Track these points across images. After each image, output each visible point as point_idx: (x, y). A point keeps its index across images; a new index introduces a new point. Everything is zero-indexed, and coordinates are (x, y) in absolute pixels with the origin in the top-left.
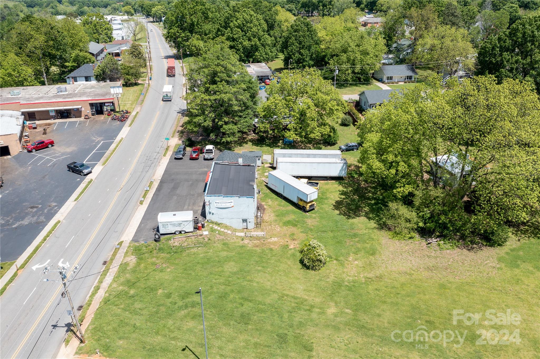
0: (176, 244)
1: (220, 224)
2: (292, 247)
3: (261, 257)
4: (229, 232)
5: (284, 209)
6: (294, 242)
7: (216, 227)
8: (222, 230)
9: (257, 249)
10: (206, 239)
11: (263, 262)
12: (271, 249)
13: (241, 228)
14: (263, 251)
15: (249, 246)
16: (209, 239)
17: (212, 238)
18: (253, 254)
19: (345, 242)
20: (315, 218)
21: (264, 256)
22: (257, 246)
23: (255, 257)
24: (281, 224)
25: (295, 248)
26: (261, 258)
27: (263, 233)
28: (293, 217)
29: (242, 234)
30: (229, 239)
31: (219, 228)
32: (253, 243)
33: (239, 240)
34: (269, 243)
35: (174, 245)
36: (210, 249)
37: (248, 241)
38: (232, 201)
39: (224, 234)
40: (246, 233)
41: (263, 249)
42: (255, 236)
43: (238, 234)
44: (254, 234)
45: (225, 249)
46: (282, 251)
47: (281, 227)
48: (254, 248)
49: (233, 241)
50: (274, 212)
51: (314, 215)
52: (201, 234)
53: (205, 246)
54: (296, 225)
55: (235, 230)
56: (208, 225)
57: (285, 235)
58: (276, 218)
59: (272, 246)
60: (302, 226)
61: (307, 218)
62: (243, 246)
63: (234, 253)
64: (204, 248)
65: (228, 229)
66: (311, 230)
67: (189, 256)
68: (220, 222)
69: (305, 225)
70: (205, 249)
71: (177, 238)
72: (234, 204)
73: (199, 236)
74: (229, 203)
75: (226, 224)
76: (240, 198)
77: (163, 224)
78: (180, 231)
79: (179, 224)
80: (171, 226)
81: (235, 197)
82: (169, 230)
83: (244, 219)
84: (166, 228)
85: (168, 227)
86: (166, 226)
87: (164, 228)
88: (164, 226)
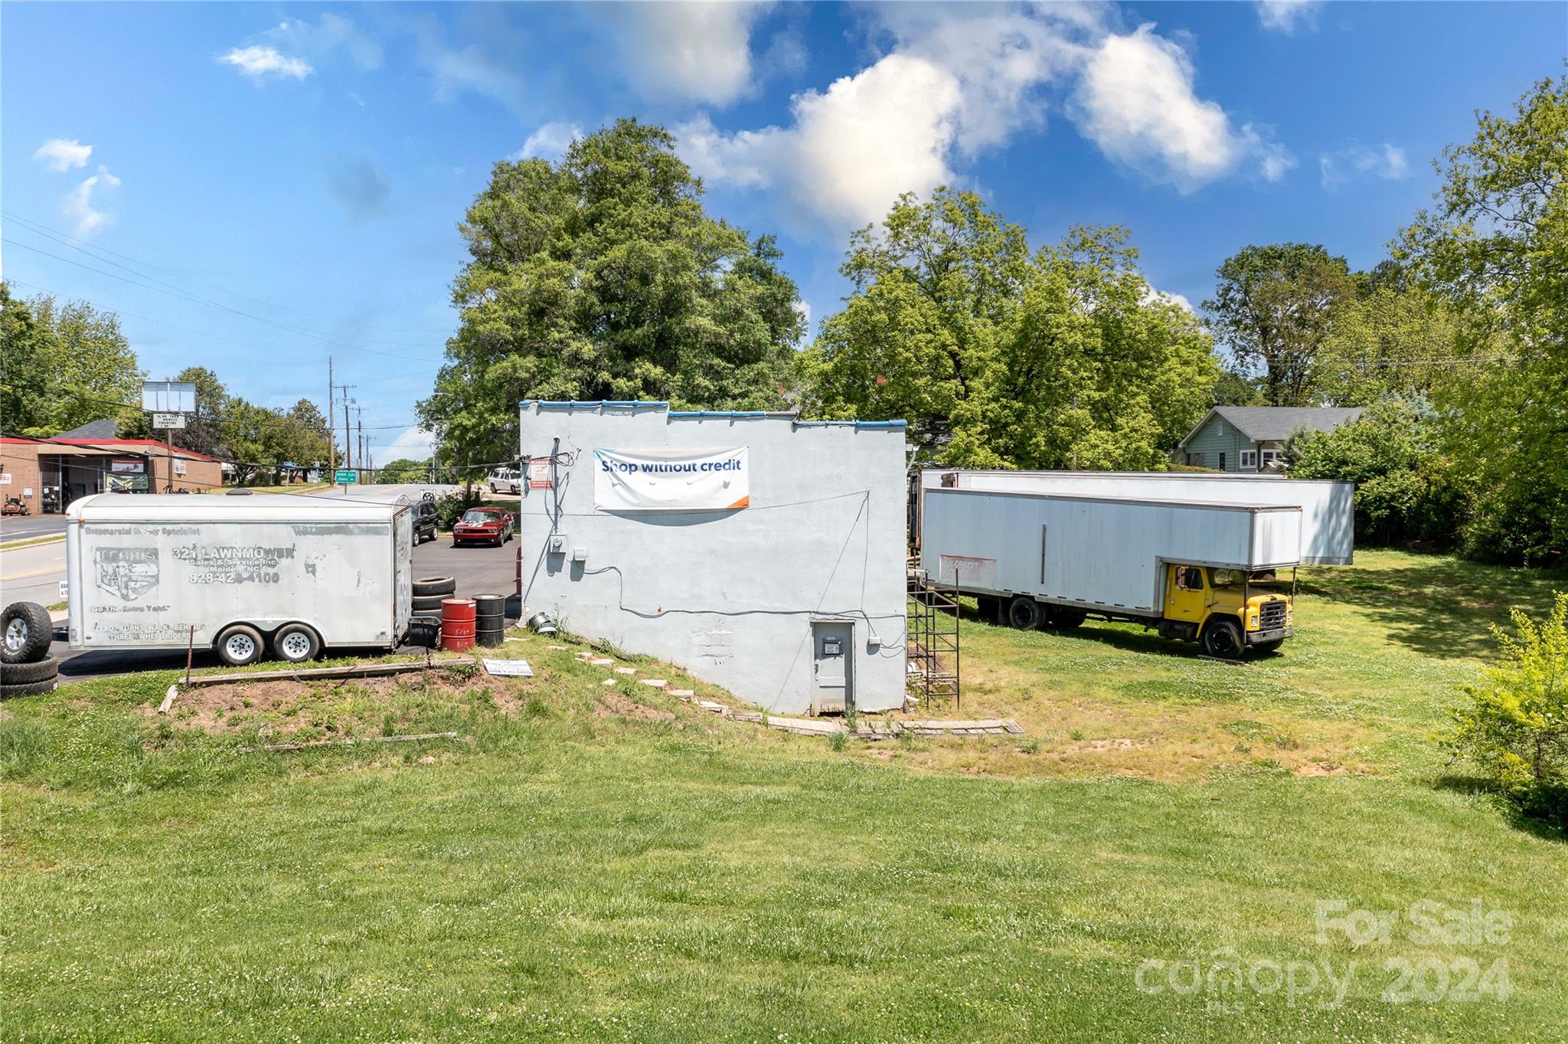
0: (205, 723)
4: (712, 706)
5: (1067, 653)
7: (602, 662)
10: (508, 704)
13: (800, 707)
16: (536, 709)
22: (988, 773)
24: (1105, 693)
27: (991, 723)
31: (625, 671)
35: (178, 727)
38: (740, 453)
40: (849, 724)
43: (785, 723)
47: (1114, 703)
52: (463, 668)
53: (487, 743)
54: (1229, 697)
56: (533, 642)
58: (1050, 677)
60: (1277, 700)
61: (1273, 677)
65: (699, 696)
71: (224, 686)
72: (752, 486)
73: (439, 681)
74: (718, 467)
75: (680, 662)
76: (799, 430)
77: (108, 541)
78: (268, 637)
79: (267, 552)
80: (189, 569)
81: (766, 422)
82: (162, 618)
83: (831, 619)
84: (132, 584)
85: (156, 578)
86: (139, 569)
87: (113, 589)
88: (122, 571)
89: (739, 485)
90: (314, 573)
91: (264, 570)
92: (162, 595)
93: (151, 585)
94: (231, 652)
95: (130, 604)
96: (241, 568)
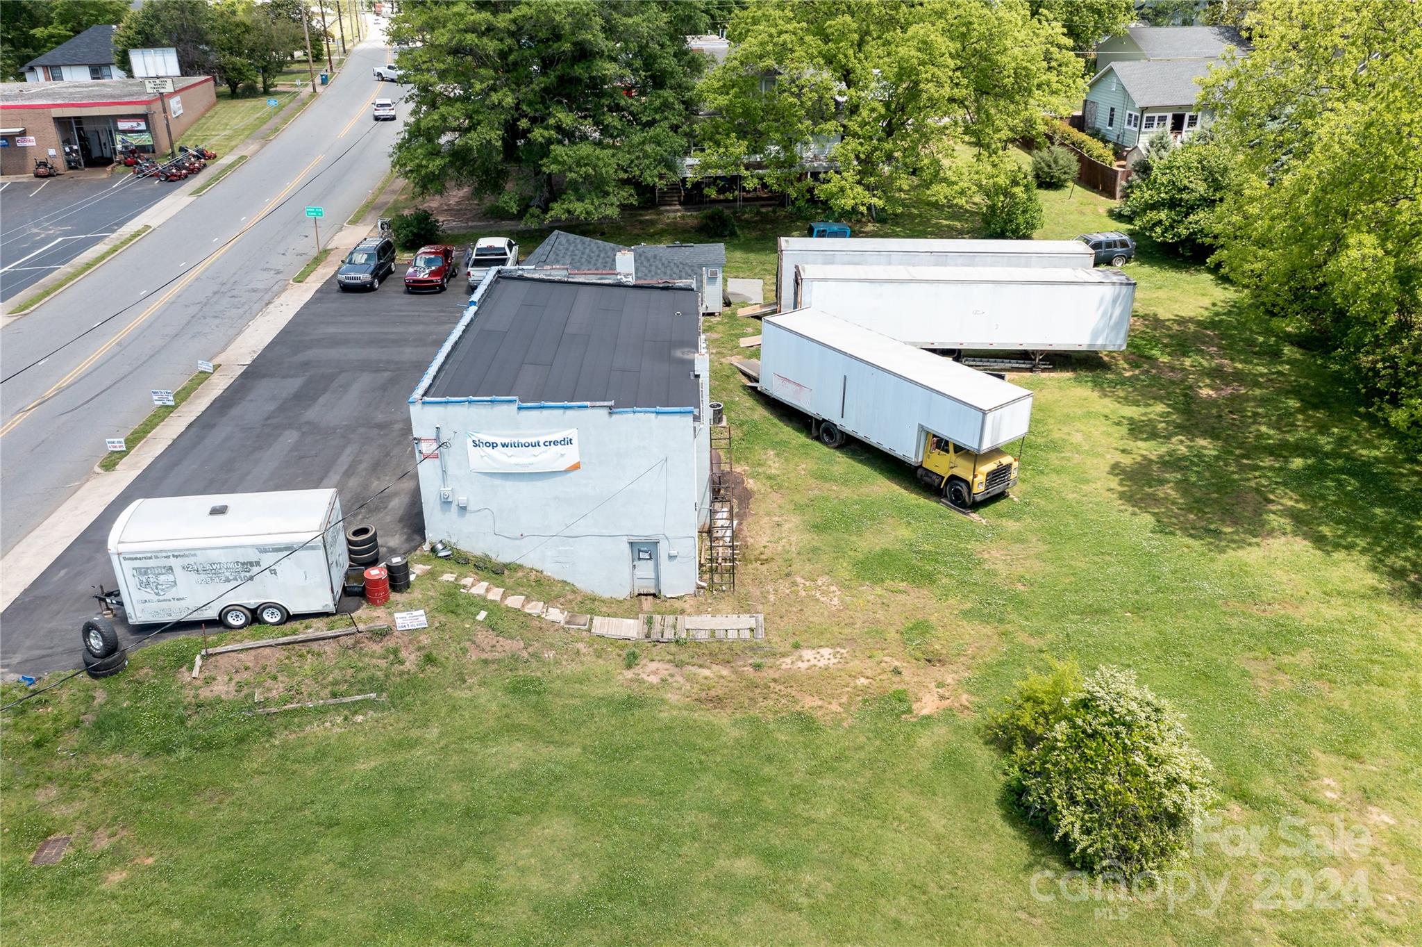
0: (222, 688)
1: (506, 566)
2: (928, 705)
3: (746, 779)
4: (556, 614)
5: (846, 493)
6: (936, 672)
7: (480, 589)
8: (514, 601)
9: (721, 719)
10: (411, 660)
11: (765, 816)
12: (806, 723)
13: (623, 593)
14: (758, 733)
15: (672, 697)
16: (429, 659)
17: (448, 654)
18: (693, 757)
19: (1244, 674)
20: (1020, 539)
21: (769, 770)
22: (718, 702)
23: (706, 780)
24: (844, 570)
25: (948, 715)
26: (749, 784)
27: (746, 621)
28: (905, 533)
29: (630, 628)
30: (549, 655)
31: (495, 594)
32: (690, 679)
33: (612, 663)
34: (790, 679)
35: (205, 694)
36: (426, 723)
37: (664, 669)
38: (571, 433)
39: (524, 626)
40: (650, 622)
41: (754, 721)
42: (702, 636)
43: (604, 626)
44: (701, 624)
45: (524, 718)
46: (878, 733)
47: (845, 586)
48: (701, 716)
49: (572, 668)
50: (799, 508)
51: (1011, 525)
52: (381, 624)
53: (398, 700)
54: (929, 578)
55: (590, 605)
56: (432, 575)
57: (877, 633)
58: (816, 540)
59: (809, 702)
60: (962, 583)
61: (981, 538)
62: (630, 703)
63: (574, 751)
64: (390, 717)
65: (549, 601)
66: (1020, 603)
67: (281, 770)
68: (504, 558)
69: (976, 576)
70: (393, 723)
71: (230, 654)
72: (581, 455)
73: (366, 641)
74: (556, 443)
75: (538, 567)
76: (614, 416)
77: (138, 564)
78: (253, 611)
79: (243, 564)
80: (194, 576)
81: (590, 411)
82: (183, 604)
83: (643, 540)
84: (160, 587)
85: (175, 582)
86: (162, 578)
87: (149, 590)
88: (152, 580)
89: (571, 455)
90: (275, 574)
91: (243, 574)
92: (180, 591)
93: (173, 586)
94: (231, 620)
95: (161, 598)
96: (228, 574)
